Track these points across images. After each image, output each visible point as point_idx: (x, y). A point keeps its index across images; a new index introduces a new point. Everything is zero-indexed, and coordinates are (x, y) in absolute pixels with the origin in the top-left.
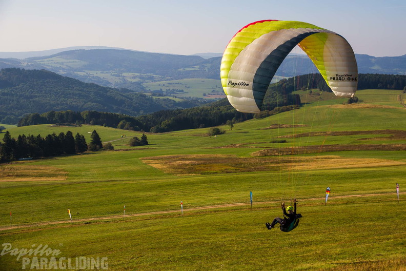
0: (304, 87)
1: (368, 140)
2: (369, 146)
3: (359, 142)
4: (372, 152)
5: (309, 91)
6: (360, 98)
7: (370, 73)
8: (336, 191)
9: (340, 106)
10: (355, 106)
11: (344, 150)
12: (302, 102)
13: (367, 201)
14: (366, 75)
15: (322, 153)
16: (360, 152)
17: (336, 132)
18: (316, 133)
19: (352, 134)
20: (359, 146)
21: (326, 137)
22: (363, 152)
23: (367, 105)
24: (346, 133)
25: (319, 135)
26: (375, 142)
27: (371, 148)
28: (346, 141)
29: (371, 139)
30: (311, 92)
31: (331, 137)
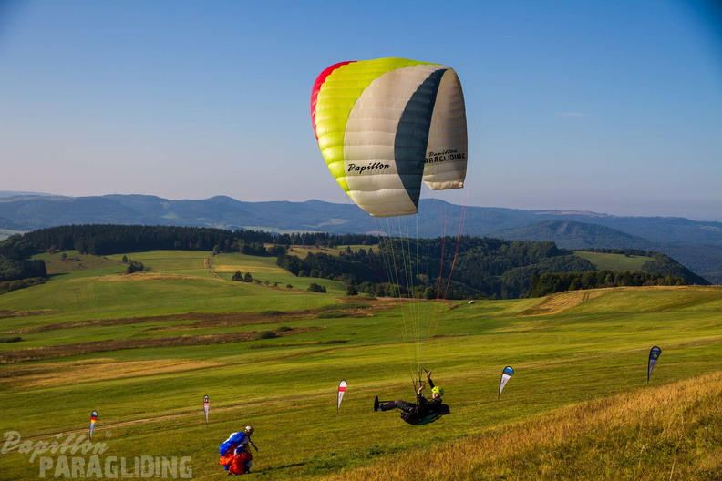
0: (52, 248)
1: (159, 330)
2: (162, 340)
3: (147, 335)
4: (166, 349)
5: (62, 253)
6: (146, 264)
7: (161, 224)
8: (109, 416)
9: (114, 278)
10: (138, 277)
11: (121, 349)
12: (49, 272)
13: (159, 428)
14: (155, 228)
15: (86, 354)
16: (148, 350)
17: (108, 321)
18: (75, 322)
19: (134, 322)
20: (146, 340)
21: (92, 329)
22: (152, 350)
23: (157, 275)
24: (125, 321)
25: (79, 327)
26: (171, 332)
27: (166, 342)
28: (124, 333)
29: (164, 328)
30: (65, 256)
31: (100, 328)
